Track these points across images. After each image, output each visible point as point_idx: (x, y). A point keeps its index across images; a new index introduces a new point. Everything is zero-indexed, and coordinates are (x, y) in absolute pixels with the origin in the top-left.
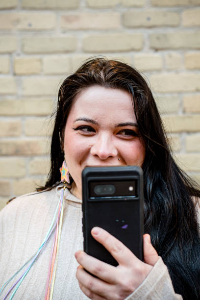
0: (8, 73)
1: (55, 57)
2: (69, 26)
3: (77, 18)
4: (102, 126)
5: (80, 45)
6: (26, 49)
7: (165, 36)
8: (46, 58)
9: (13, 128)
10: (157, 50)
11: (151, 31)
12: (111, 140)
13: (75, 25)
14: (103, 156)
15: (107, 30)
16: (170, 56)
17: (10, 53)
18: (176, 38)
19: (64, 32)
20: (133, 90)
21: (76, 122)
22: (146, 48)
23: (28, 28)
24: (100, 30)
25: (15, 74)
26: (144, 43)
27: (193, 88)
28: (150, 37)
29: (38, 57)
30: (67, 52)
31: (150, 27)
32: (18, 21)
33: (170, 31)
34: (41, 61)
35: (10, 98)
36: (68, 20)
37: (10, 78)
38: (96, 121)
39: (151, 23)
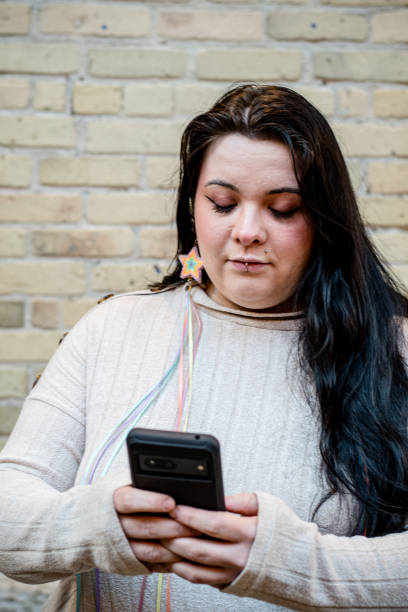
0: (62, 111)
1: (146, 85)
2: (173, 32)
3: (188, 18)
4: (245, 194)
5: (191, 66)
6: (96, 69)
7: (341, 56)
8: (131, 87)
9: (67, 208)
10: (325, 81)
11: (316, 48)
12: (260, 215)
13: (183, 31)
14: (246, 240)
15: (239, 43)
16: (348, 92)
17: (66, 75)
18: (361, 61)
19: (164, 43)
20: (290, 141)
21: (209, 187)
22: (307, 78)
23: (101, 32)
24: (226, 41)
25: (73, 113)
26: (303, 68)
27: (387, 151)
28: (315, 58)
29: (116, 84)
30: (168, 77)
31: (315, 41)
32: (83, 19)
33: (351, 48)
34: (121, 90)
35: (63, 154)
36: (172, 21)
37: (66, 118)
38: (237, 186)
39: (317, 33)
